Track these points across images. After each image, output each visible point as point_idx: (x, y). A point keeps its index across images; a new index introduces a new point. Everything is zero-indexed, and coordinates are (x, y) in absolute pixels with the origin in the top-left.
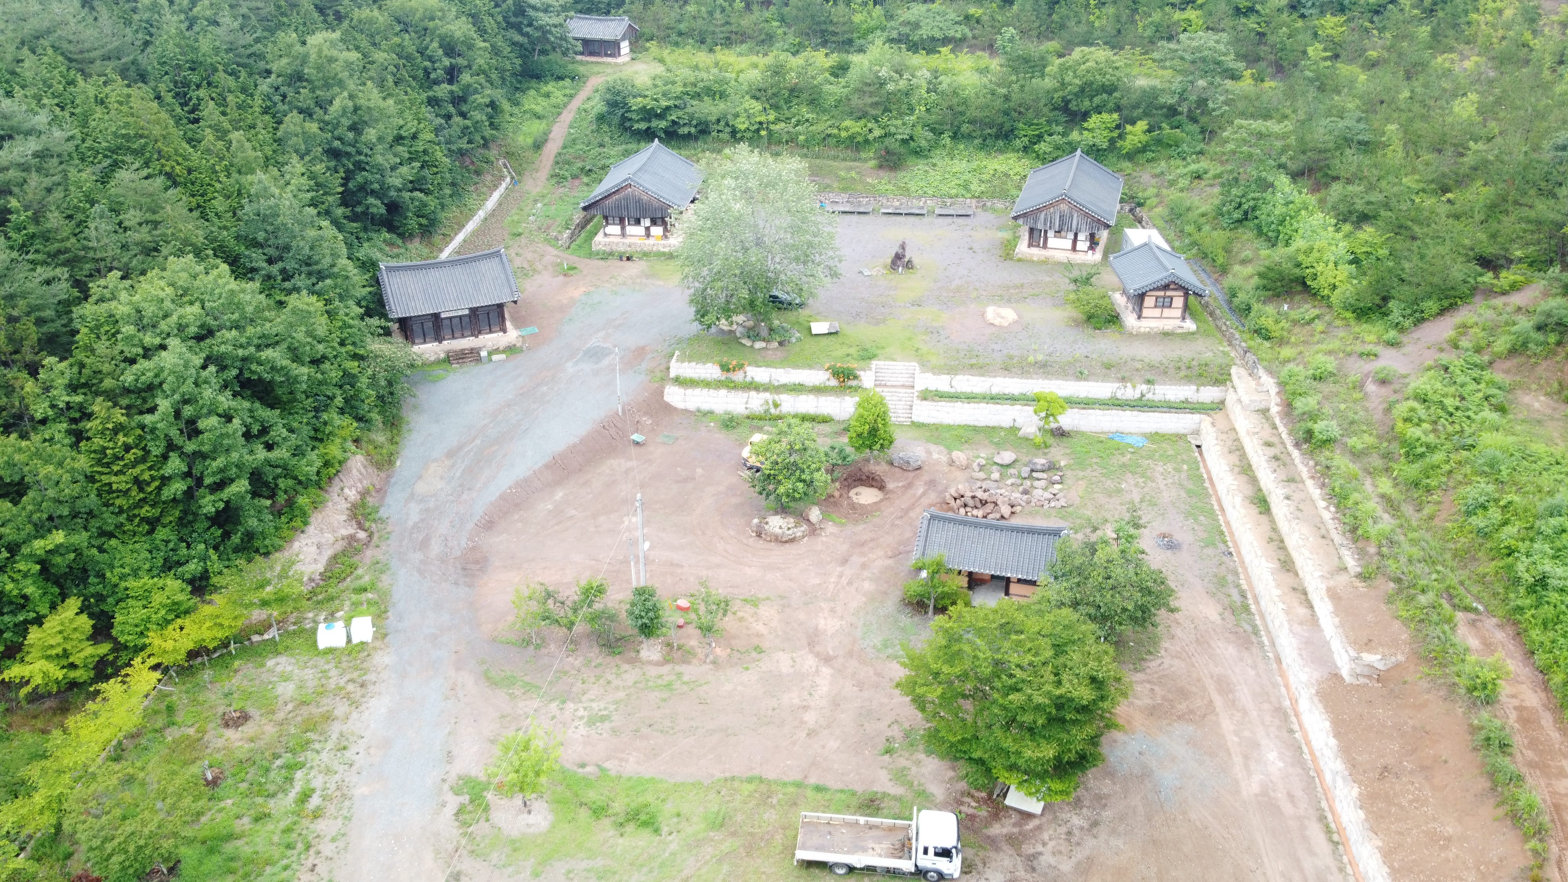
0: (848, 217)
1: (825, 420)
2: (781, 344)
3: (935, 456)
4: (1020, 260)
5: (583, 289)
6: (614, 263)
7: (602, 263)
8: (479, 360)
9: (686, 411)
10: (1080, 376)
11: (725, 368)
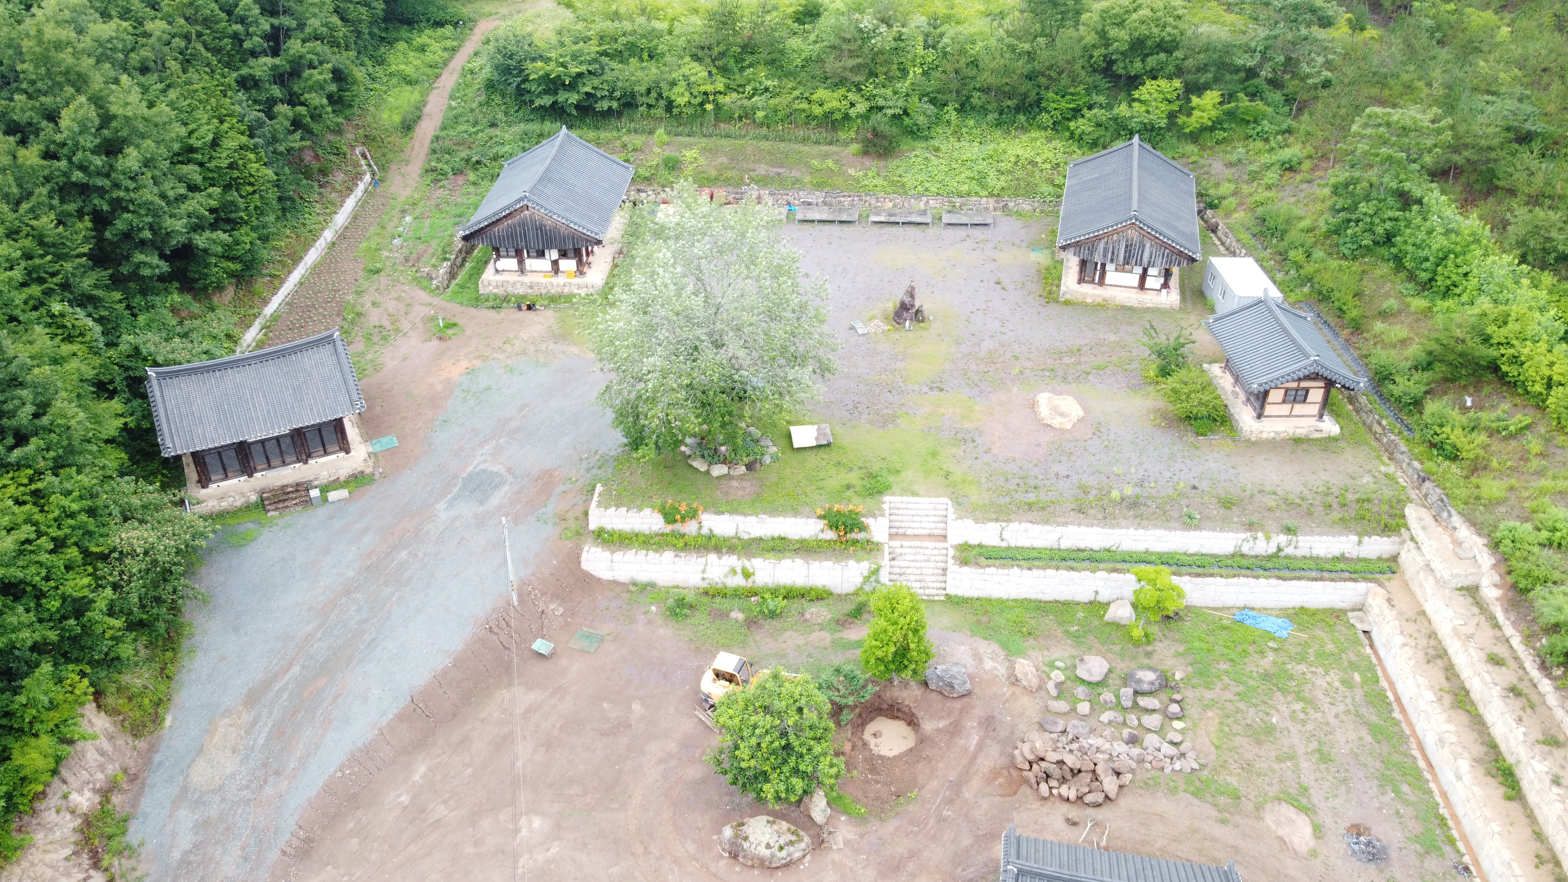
0: (827, 228)
1: (819, 596)
2: (749, 467)
3: (988, 664)
4: (1067, 303)
5: (464, 364)
6: (509, 314)
7: (492, 314)
8: (308, 502)
9: (615, 583)
10: (1189, 523)
11: (669, 517)
